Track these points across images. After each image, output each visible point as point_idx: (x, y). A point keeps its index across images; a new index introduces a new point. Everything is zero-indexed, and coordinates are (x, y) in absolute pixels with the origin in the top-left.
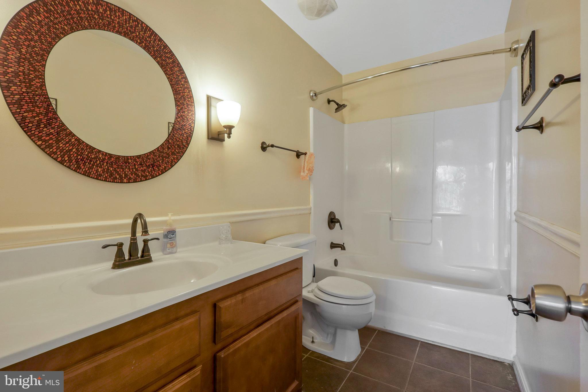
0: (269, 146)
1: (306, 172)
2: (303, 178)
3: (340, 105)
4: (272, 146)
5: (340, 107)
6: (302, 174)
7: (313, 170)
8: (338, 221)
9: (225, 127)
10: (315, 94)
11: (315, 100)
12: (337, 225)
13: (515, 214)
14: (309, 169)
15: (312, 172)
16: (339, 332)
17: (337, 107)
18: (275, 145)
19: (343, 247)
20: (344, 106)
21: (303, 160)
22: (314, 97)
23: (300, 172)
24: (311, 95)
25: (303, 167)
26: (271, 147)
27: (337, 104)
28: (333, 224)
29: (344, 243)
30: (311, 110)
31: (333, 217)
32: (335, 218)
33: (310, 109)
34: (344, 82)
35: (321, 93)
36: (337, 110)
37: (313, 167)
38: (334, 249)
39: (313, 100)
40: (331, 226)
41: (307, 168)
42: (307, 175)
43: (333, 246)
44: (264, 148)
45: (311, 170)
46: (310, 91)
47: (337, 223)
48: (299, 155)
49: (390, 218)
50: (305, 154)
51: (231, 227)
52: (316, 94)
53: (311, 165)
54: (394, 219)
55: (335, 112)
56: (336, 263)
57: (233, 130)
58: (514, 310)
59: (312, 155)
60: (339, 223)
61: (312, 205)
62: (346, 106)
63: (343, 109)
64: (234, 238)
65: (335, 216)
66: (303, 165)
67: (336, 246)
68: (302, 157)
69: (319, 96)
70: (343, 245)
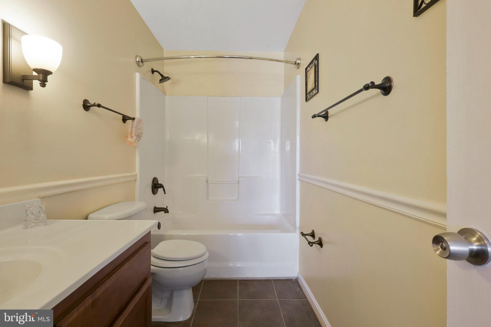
0: (94, 105)
1: (135, 138)
2: (130, 144)
3: (164, 76)
4: (99, 106)
5: (164, 79)
6: (130, 139)
7: (142, 136)
8: (161, 186)
9: (35, 70)
10: (141, 60)
11: (141, 66)
12: (160, 190)
13: (298, 175)
14: (138, 134)
15: (140, 138)
16: (175, 294)
17: (161, 78)
18: (102, 105)
19: (166, 211)
20: (168, 78)
21: (131, 126)
22: (141, 63)
23: (128, 137)
24: (137, 60)
25: (130, 132)
26: (97, 107)
27: (162, 75)
28: (156, 189)
29: (167, 207)
30: (138, 75)
31: (156, 183)
32: (158, 184)
33: (136, 74)
34: (165, 55)
35: (147, 61)
36: (161, 81)
37: (142, 133)
38: (157, 213)
39: (139, 66)
40: (155, 192)
41: (135, 133)
42: (135, 141)
43: (156, 210)
44: (86, 106)
45: (139, 136)
46: (137, 56)
47: (161, 188)
48: (125, 119)
49: (207, 181)
50: (133, 119)
51: (45, 204)
52: (143, 60)
53: (140, 131)
54: (209, 182)
55: (159, 83)
56: (159, 226)
57: (49, 77)
58: (309, 243)
59: (140, 121)
60: (162, 188)
61: (137, 171)
62: (170, 78)
63: (167, 80)
64: (49, 217)
65: (158, 182)
66: (130, 130)
67: (158, 210)
68: (129, 122)
69: (145, 63)
70: (166, 209)
